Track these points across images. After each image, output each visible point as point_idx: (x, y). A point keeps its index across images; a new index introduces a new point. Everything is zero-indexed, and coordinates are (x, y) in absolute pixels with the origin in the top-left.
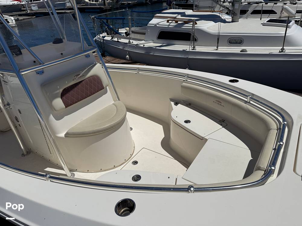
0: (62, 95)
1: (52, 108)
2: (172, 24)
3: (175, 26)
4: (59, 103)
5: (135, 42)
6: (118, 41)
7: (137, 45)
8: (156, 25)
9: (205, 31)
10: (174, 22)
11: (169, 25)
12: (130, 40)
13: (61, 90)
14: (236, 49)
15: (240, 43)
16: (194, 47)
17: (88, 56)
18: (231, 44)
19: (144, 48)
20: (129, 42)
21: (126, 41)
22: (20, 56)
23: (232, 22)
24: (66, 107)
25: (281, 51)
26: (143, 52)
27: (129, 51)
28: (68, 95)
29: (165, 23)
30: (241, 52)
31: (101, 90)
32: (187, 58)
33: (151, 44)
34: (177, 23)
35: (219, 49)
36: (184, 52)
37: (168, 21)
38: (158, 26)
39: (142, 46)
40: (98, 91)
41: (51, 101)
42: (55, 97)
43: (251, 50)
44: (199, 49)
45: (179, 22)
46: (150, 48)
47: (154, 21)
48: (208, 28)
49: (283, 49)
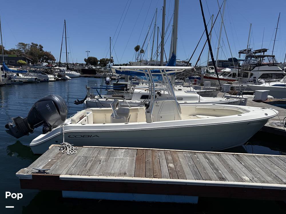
18: (178, 100)
37: (145, 91)
49: (199, 101)
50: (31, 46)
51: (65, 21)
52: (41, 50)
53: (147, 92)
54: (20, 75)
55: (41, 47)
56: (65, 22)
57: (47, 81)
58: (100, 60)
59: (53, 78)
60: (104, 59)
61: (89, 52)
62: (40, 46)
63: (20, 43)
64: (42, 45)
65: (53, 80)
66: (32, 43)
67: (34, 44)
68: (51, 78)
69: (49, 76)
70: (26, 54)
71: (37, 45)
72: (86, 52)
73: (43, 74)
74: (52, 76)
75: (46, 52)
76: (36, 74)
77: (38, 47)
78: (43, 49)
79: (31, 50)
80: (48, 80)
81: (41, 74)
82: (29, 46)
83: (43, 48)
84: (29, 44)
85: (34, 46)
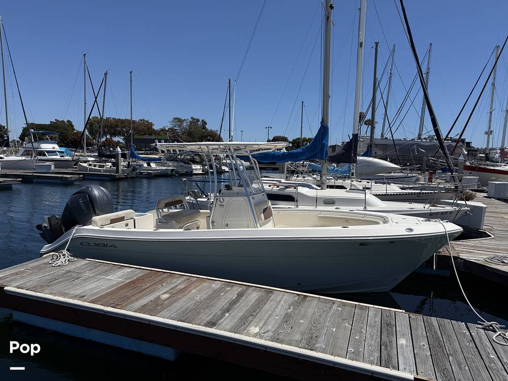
3: (279, 190)
9: (304, 194)
10: (276, 187)
15: (333, 204)
16: (297, 206)
18: (326, 204)
23: (322, 189)
24: (264, 220)
35: (318, 208)
37: (270, 186)
45: (280, 187)
49: (365, 208)
50: (190, 121)
51: (230, 80)
52: (204, 128)
53: (271, 188)
54: (152, 164)
55: (204, 123)
56: (229, 83)
57: (190, 174)
58: (293, 140)
59: (200, 169)
60: (299, 139)
61: (271, 128)
62: (203, 121)
63: (175, 119)
64: (206, 120)
65: (201, 172)
66: (192, 118)
67: (195, 119)
68: (196, 169)
69: (194, 167)
70: (183, 134)
71: (198, 120)
72: (266, 128)
73: (185, 163)
74: (198, 167)
75: (211, 131)
76: (176, 164)
77: (199, 123)
78: (207, 126)
79: (190, 128)
80: (192, 172)
81: (182, 164)
82: (187, 122)
83: (206, 124)
84: (187, 120)
85: (194, 121)
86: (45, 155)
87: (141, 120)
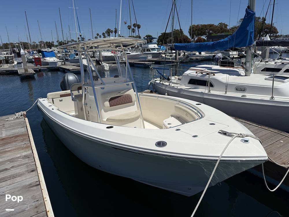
0: (110, 101)
1: (104, 105)
2: (199, 75)
3: (201, 76)
4: (107, 104)
5: (173, 85)
6: (163, 84)
7: (173, 86)
8: (188, 75)
9: (219, 80)
10: (201, 73)
11: (197, 75)
12: (170, 84)
13: (109, 98)
14: (239, 95)
15: (244, 91)
16: (209, 91)
17: (128, 85)
18: (237, 91)
19: (177, 89)
20: (169, 84)
21: (167, 84)
22: (97, 81)
23: (245, 76)
24: (110, 106)
25: (271, 98)
26: (176, 91)
27: (168, 91)
28: (113, 101)
29: (195, 74)
30: (242, 96)
31: (131, 102)
32: (203, 98)
33: (184, 87)
34: (202, 74)
35: (228, 94)
36: (202, 93)
37: (196, 73)
38: (189, 75)
39: (176, 87)
40: (128, 103)
41: (104, 102)
42: (106, 101)
43: (249, 96)
44: (212, 92)
45: (203, 73)
46: (181, 89)
47: (188, 72)
48: (222, 79)
54: (202, 53)
59: (236, 54)
77: (260, 20)
86: (150, 51)
87: (220, 23)
